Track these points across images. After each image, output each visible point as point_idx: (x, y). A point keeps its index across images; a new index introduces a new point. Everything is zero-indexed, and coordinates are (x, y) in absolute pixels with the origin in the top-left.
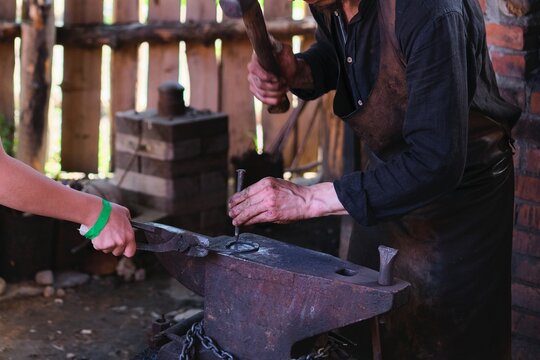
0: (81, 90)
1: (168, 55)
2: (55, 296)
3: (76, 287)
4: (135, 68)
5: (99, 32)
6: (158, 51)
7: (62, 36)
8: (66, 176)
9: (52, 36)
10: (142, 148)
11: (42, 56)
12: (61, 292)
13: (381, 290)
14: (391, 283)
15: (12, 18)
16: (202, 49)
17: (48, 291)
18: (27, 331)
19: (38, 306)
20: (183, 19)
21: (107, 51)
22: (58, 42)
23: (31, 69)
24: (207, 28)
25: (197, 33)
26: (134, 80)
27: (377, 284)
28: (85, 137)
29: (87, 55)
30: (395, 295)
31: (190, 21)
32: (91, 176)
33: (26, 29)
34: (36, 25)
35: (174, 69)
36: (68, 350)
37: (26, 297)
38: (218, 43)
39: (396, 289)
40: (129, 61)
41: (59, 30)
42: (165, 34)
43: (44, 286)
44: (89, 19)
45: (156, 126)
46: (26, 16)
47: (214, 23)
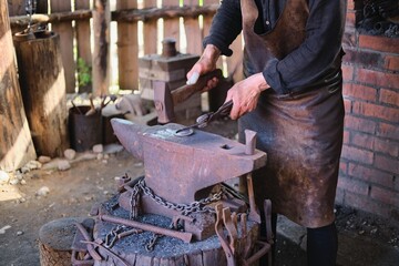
0: (126, 45)
1: (174, 24)
2: (103, 158)
3: (116, 154)
4: (156, 32)
5: (135, 13)
6: (168, 22)
7: (115, 16)
8: (122, 92)
9: (109, 16)
10: (153, 75)
11: (104, 27)
12: (107, 156)
13: (246, 158)
14: (253, 153)
15: (88, 8)
16: (192, 21)
17: (99, 156)
18: (84, 180)
19: (93, 165)
20: (181, 5)
21: (140, 24)
22: (113, 20)
23: (98, 35)
24: (193, 9)
25: (188, 12)
26: (156, 39)
27: (244, 154)
28: (131, 71)
29: (130, 26)
30: (255, 161)
31: (185, 6)
32: (135, 92)
33: (94, 13)
34: (100, 10)
35: (177, 32)
36: (105, 189)
37: (87, 160)
38: (201, 17)
39: (256, 157)
40: (152, 28)
41: (113, 13)
42: (171, 13)
43: (97, 153)
44: (130, 7)
45: (159, 63)
46: (95, 7)
47: (198, 7)
